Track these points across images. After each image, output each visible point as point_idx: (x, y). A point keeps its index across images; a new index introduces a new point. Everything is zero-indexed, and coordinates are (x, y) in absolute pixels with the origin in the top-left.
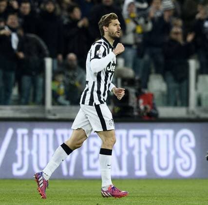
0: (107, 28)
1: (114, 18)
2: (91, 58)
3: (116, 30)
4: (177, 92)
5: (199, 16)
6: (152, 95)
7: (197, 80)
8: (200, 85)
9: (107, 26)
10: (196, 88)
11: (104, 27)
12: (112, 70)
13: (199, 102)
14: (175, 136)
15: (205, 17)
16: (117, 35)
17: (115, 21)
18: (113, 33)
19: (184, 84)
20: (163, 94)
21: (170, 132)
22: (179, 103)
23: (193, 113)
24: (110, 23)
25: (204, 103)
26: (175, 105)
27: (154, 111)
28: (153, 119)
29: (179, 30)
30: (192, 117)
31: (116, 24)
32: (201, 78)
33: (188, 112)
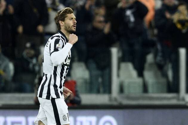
0: (63, 23)
1: (70, 12)
2: (51, 52)
3: (72, 24)
4: (100, 80)
5: (120, 5)
6: (75, 83)
7: (119, 68)
8: (122, 73)
9: (63, 20)
10: (118, 76)
11: (60, 22)
12: (67, 64)
13: (121, 90)
14: (98, 122)
15: (127, 5)
16: (73, 29)
17: (71, 15)
18: (69, 27)
19: (107, 71)
20: (85, 82)
21: (93, 119)
22: (101, 90)
23: (116, 100)
24: (66, 17)
25: (126, 90)
26: (98, 92)
27: (76, 98)
28: (76, 106)
29: (102, 19)
30: (115, 103)
31: (72, 18)
32: (123, 65)
33: (110, 99)
